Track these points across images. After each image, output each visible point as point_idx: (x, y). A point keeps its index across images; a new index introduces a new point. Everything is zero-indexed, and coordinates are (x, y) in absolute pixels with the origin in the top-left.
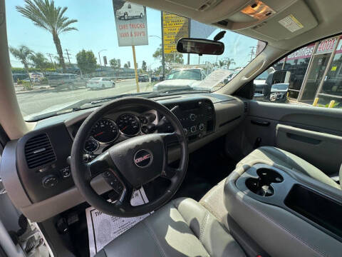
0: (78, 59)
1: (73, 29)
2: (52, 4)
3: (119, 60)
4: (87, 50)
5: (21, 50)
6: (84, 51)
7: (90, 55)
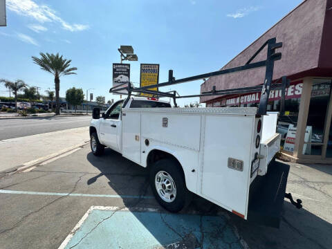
0: (67, 94)
1: (73, 73)
2: (61, 58)
3: (104, 98)
4: (77, 88)
5: (16, 83)
6: (74, 88)
7: (80, 92)
